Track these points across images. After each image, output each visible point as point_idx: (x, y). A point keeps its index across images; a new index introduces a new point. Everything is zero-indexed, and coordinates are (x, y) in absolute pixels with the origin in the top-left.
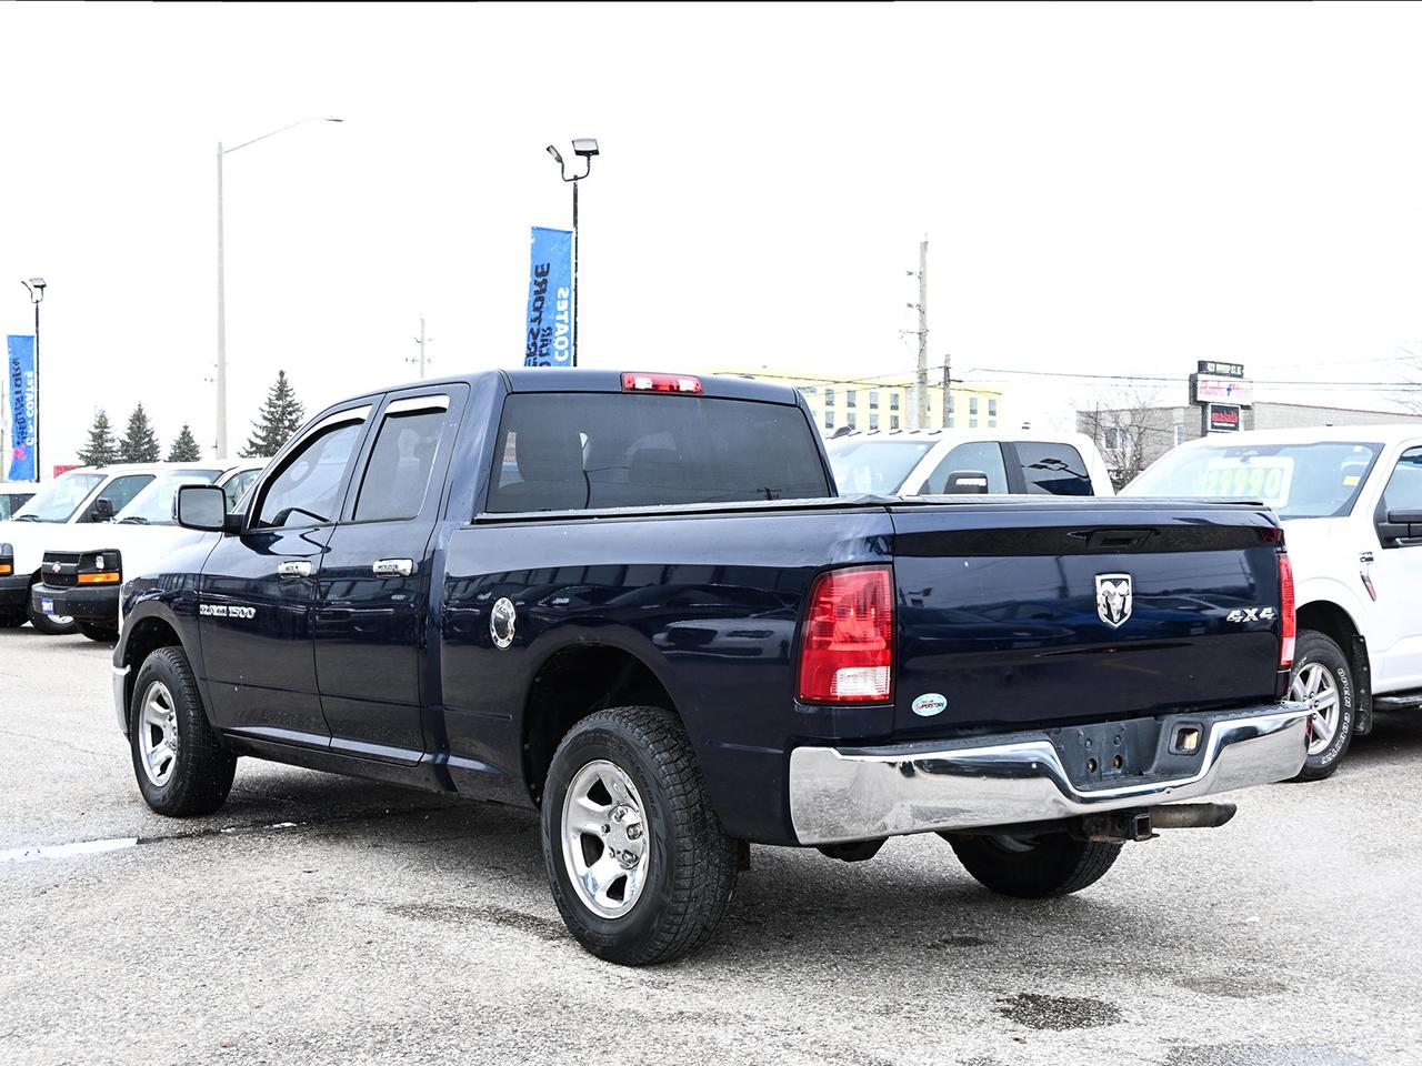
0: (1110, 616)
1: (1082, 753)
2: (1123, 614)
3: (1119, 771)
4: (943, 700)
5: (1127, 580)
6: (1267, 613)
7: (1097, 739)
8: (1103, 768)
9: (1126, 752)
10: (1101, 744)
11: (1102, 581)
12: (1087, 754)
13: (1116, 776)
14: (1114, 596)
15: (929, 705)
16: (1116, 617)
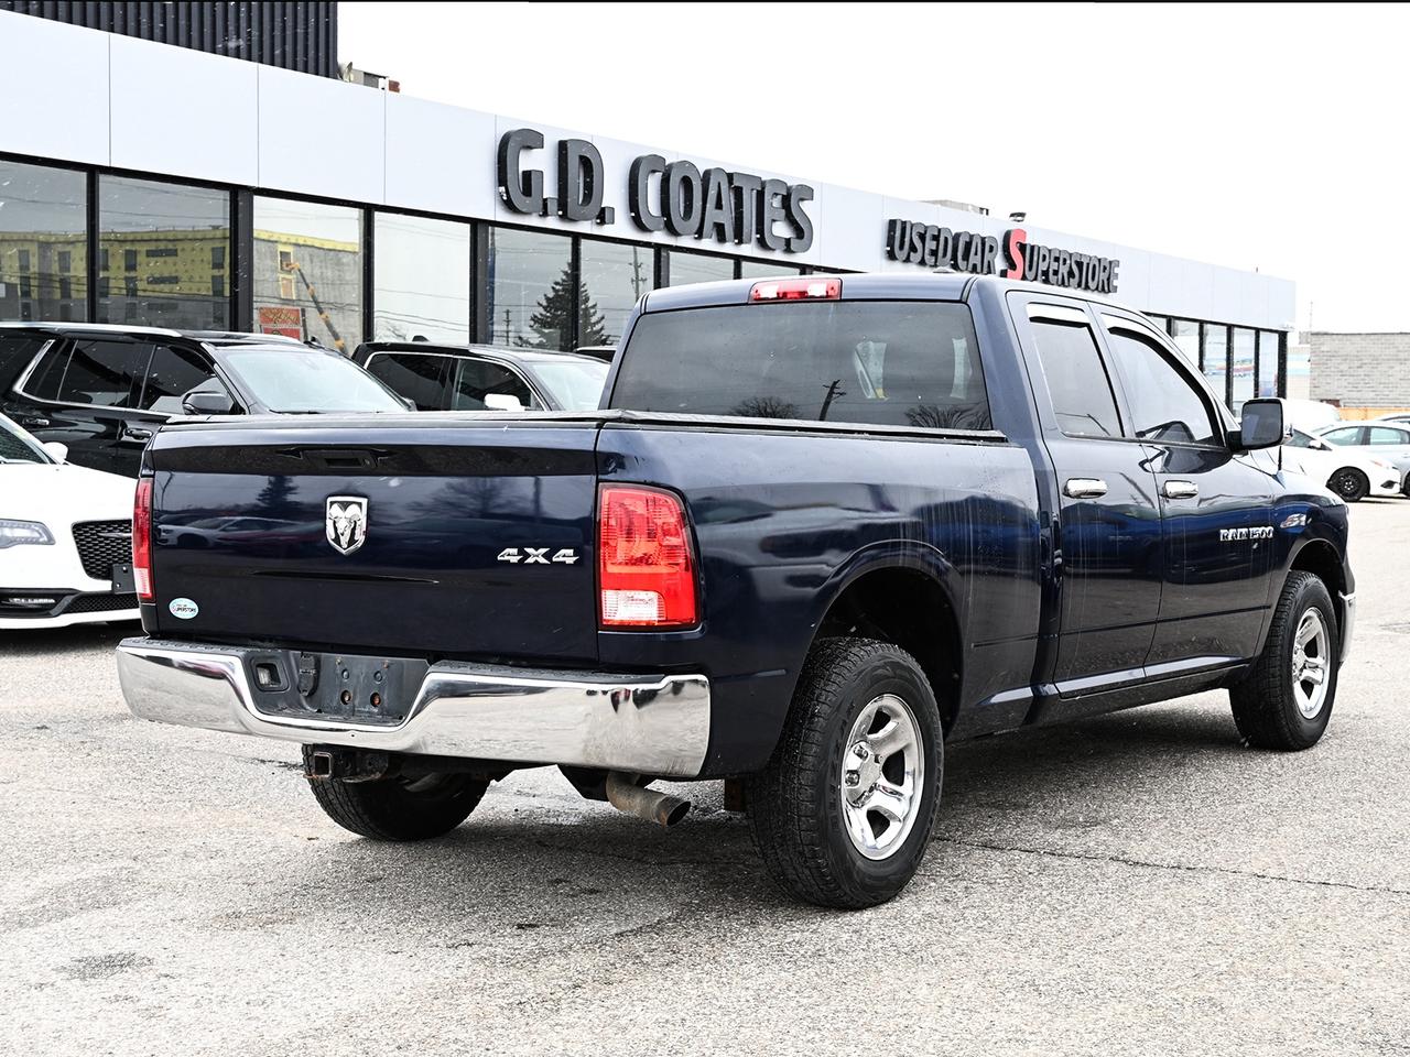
0: (337, 540)
1: (337, 682)
2: (352, 541)
3: (376, 710)
4: (195, 606)
5: (360, 505)
6: (566, 556)
7: (355, 671)
8: (356, 702)
9: (386, 692)
10: (358, 677)
11: (332, 503)
12: (341, 683)
13: (371, 714)
14: (346, 521)
15: (184, 609)
16: (344, 540)
